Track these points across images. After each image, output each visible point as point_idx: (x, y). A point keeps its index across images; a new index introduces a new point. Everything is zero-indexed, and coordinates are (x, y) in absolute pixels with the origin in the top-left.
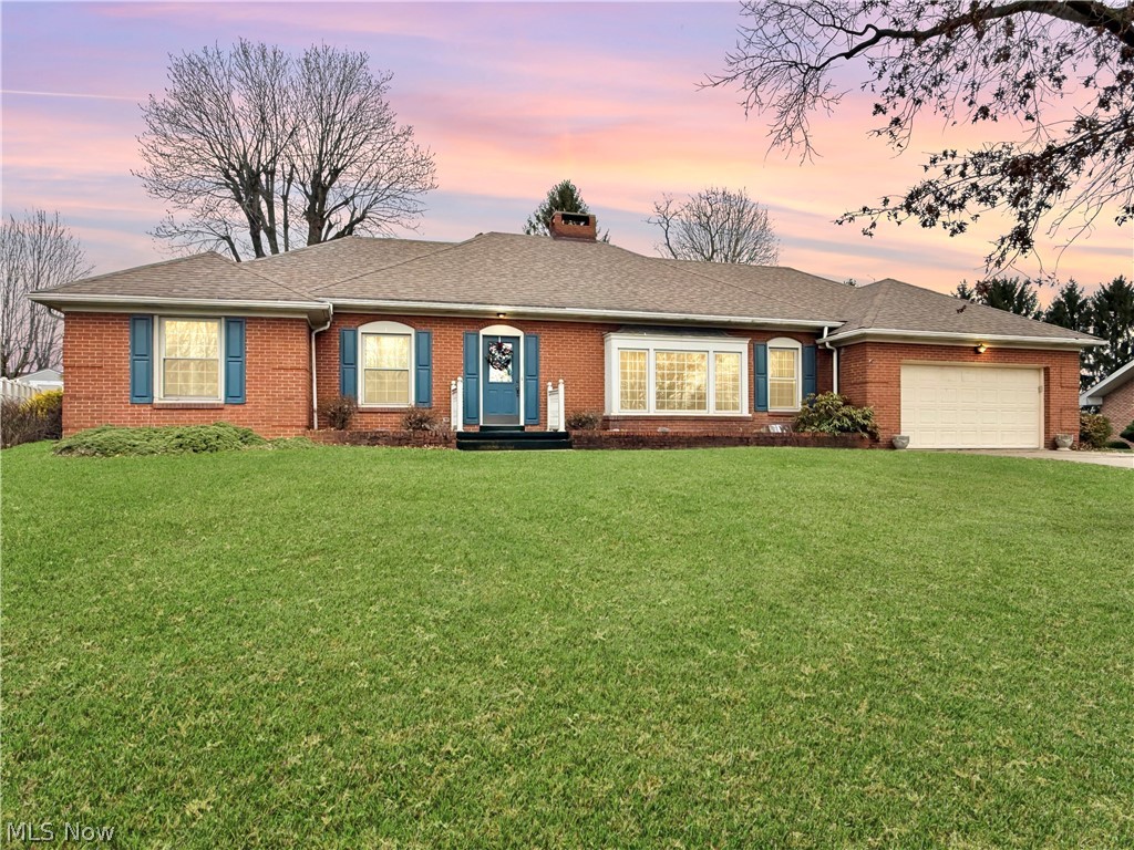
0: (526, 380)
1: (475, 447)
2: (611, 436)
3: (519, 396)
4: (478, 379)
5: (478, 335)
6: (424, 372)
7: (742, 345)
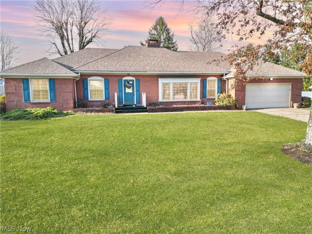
0: (136, 92)
1: (121, 112)
2: (159, 108)
3: (134, 96)
4: (122, 92)
5: (122, 79)
6: (107, 91)
7: (198, 81)
